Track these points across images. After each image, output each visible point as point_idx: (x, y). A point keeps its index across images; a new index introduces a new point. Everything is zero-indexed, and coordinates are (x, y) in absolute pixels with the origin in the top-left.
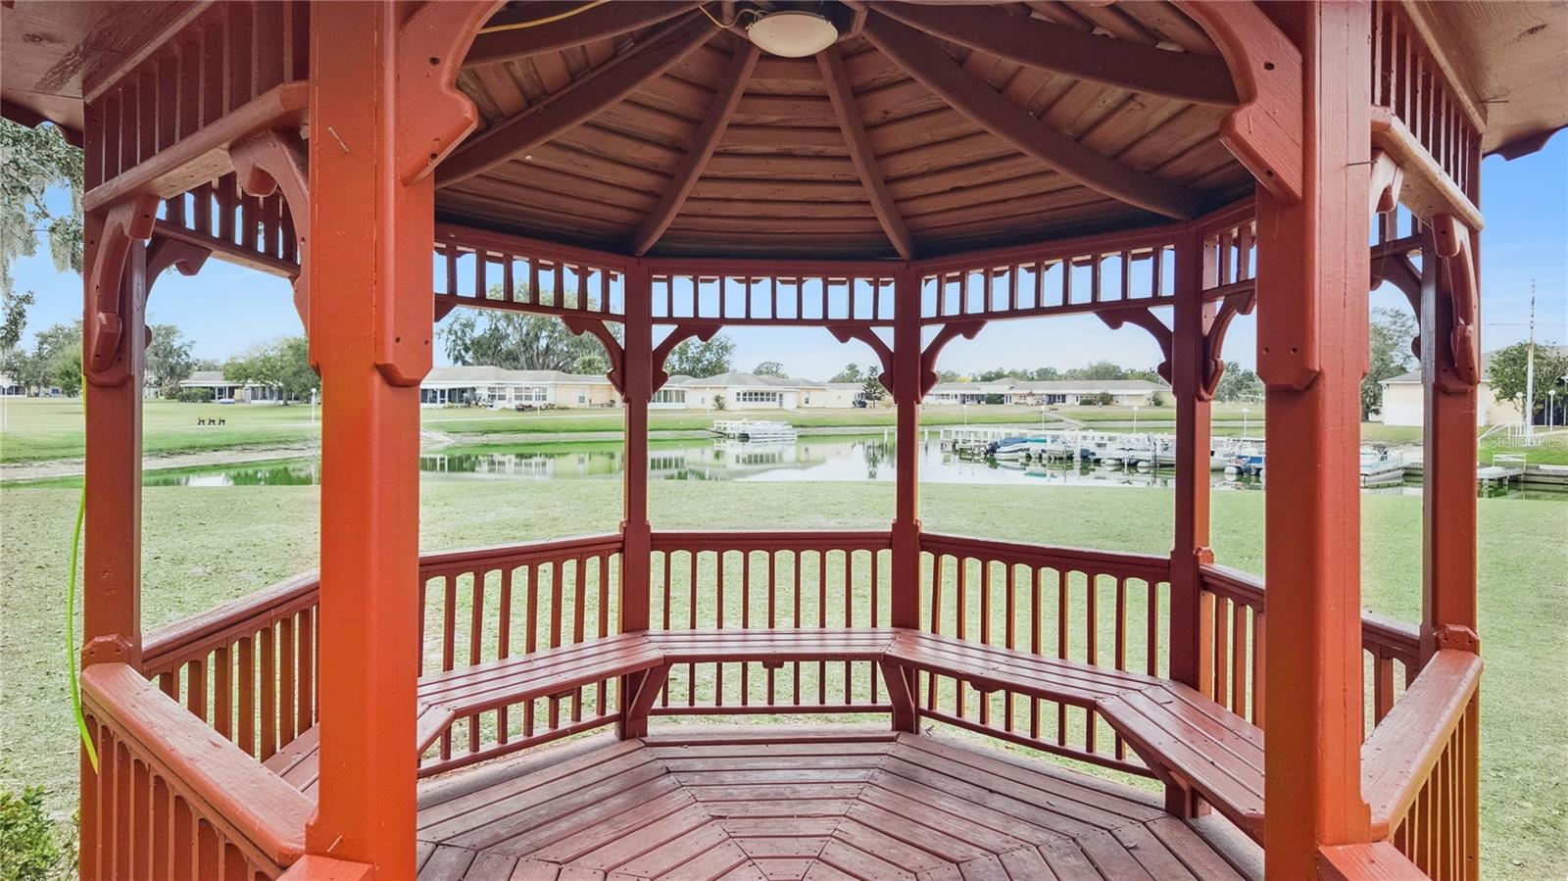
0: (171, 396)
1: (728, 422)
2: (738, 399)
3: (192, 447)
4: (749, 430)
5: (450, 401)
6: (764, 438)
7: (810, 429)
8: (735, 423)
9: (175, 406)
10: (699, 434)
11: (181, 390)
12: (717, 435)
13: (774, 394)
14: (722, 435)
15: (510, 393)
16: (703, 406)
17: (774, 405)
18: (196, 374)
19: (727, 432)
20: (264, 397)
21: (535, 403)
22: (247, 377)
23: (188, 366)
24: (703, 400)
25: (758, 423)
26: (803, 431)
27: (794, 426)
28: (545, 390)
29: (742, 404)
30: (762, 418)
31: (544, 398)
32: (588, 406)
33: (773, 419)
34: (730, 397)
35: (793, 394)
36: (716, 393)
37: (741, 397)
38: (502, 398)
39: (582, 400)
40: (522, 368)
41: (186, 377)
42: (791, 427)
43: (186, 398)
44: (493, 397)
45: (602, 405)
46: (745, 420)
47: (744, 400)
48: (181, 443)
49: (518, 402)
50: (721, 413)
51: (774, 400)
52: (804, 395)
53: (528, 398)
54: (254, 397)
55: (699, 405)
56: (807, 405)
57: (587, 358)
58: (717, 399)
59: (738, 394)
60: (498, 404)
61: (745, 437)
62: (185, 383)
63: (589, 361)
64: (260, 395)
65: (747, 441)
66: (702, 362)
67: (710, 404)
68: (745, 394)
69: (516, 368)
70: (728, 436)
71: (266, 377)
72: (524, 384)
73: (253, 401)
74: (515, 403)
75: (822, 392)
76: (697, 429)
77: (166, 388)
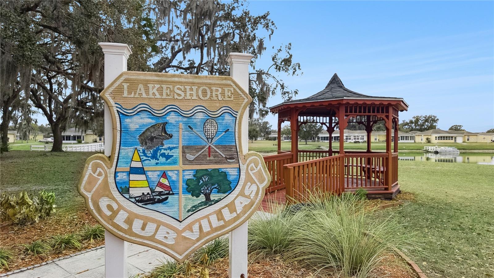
0: (267, 139)
1: (430, 147)
2: (436, 139)
3: (272, 151)
4: (438, 150)
5: (334, 140)
6: (445, 153)
7: (467, 150)
8: (432, 147)
9: (268, 141)
10: (418, 151)
11: (269, 137)
12: (425, 152)
13: (452, 137)
14: (427, 152)
15: (352, 138)
16: (421, 142)
17: (453, 141)
18: (272, 133)
19: (429, 150)
20: (287, 139)
21: (360, 141)
22: (283, 134)
23: (270, 131)
24: (422, 140)
25: (442, 147)
26: (463, 151)
27: (458, 149)
28: (363, 136)
29: (437, 141)
30: (446, 146)
31: (363, 139)
32: (378, 141)
33: (451, 146)
34: (433, 138)
35: (461, 137)
36: (427, 137)
37: (437, 138)
38: (350, 139)
39: (376, 139)
40: (357, 130)
41: (270, 134)
42: (457, 149)
43: (270, 140)
44: (347, 139)
45: (383, 141)
46: (436, 146)
47: (439, 139)
48: (270, 150)
49: (355, 140)
50: (429, 144)
51: (452, 139)
52: (466, 138)
53: (358, 139)
54: (285, 139)
55: (420, 141)
56: (468, 141)
57: (378, 126)
58: (427, 139)
59: (436, 137)
60: (349, 141)
61: (436, 153)
62: (270, 136)
63: (379, 127)
64: (286, 139)
65: (438, 154)
66: (424, 126)
67: (424, 140)
68: (439, 137)
69: (355, 130)
70: (430, 152)
71: (288, 134)
72: (356, 135)
73: (285, 140)
74: (354, 141)
75: (476, 136)
76: (417, 149)
77: (266, 137)
